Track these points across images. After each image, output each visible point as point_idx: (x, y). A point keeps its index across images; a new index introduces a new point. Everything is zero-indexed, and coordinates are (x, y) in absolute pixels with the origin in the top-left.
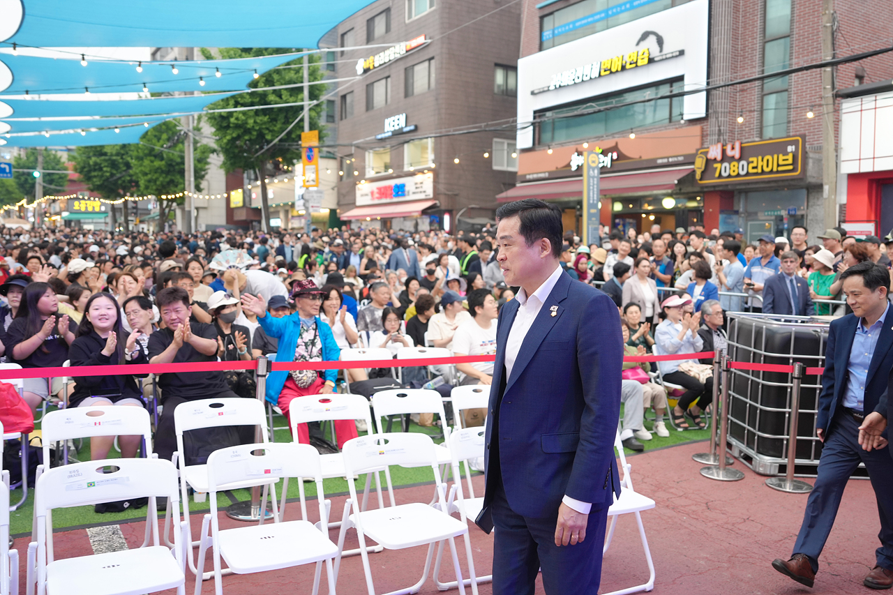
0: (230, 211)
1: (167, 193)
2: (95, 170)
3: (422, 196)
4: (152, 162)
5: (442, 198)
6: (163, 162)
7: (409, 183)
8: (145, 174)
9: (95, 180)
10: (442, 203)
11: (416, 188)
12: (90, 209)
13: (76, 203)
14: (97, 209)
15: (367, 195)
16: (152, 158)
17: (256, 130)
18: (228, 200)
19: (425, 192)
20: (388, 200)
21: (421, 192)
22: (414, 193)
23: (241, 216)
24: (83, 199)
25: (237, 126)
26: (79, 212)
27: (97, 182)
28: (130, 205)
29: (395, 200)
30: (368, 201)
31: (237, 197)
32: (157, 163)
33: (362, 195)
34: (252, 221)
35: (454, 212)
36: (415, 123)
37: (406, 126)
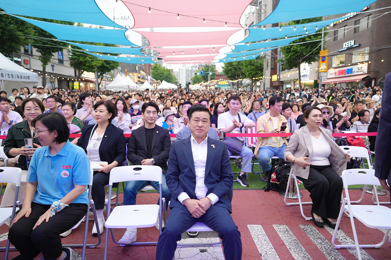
0: (272, 83)
1: (255, 78)
2: (229, 71)
3: (362, 73)
4: (251, 67)
5: (372, 73)
6: (254, 67)
7: (355, 68)
8: (248, 71)
9: (229, 74)
10: (371, 75)
11: (358, 70)
12: (223, 84)
13: (219, 82)
14: (226, 84)
15: (333, 74)
16: (251, 66)
17: (300, 52)
18: (271, 79)
19: (363, 71)
20: (343, 75)
21: (361, 71)
22: (357, 72)
23: (277, 84)
24: (222, 81)
25: (293, 51)
26: (220, 85)
27: (230, 75)
28: (239, 82)
29: (347, 75)
30: (333, 76)
31: (275, 78)
32: (252, 67)
33: (330, 74)
34: (279, 86)
35: (377, 79)
36: (359, 43)
37: (354, 45)
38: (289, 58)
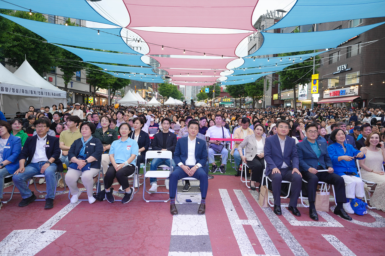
0: (273, 101)
1: (256, 96)
2: (233, 89)
3: (353, 94)
4: (252, 86)
5: (363, 95)
6: (255, 86)
7: (348, 90)
8: (250, 90)
9: (232, 92)
10: (362, 97)
11: (351, 91)
12: (227, 101)
13: (224, 99)
14: (229, 101)
15: (328, 94)
16: (252, 85)
17: (294, 75)
18: (272, 98)
19: (354, 93)
20: (337, 96)
21: (353, 93)
22: (349, 93)
23: (277, 103)
24: (225, 98)
25: (288, 74)
26: (224, 102)
28: (242, 100)
29: (340, 96)
30: (328, 96)
31: (276, 96)
32: (254, 86)
33: (326, 95)
34: (280, 104)
35: (368, 100)
36: (351, 68)
37: (347, 69)
38: (284, 80)
